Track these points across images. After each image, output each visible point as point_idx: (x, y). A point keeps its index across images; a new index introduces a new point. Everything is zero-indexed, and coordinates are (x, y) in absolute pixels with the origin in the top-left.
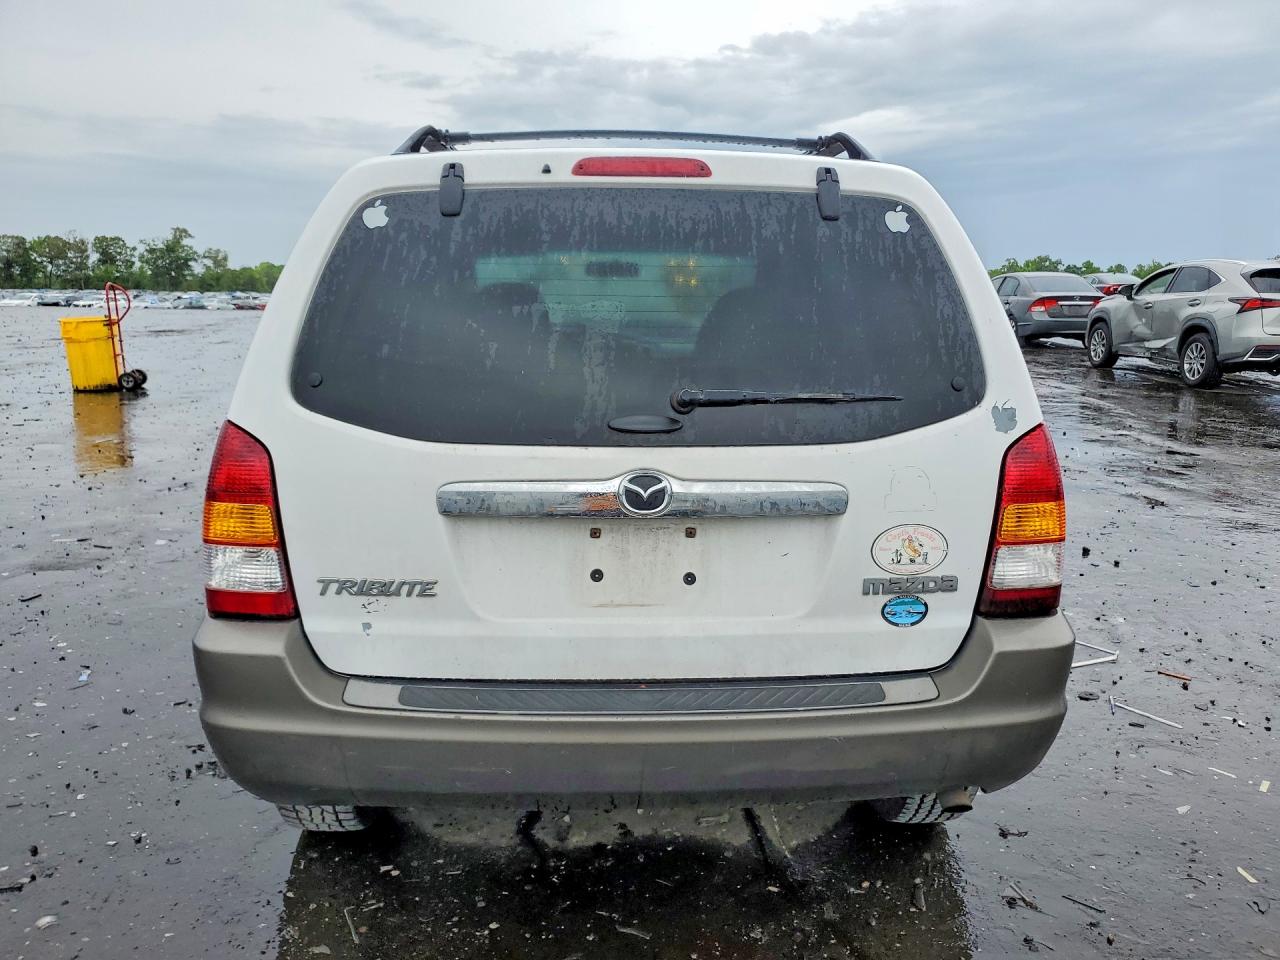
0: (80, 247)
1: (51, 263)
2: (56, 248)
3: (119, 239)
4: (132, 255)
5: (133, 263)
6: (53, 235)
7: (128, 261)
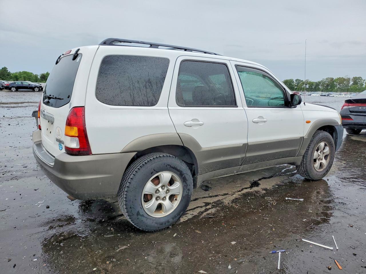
0: (348, 80)
1: (339, 85)
2: (341, 80)
3: (360, 77)
4: (363, 82)
5: (363, 84)
6: (341, 77)
7: (362, 84)
